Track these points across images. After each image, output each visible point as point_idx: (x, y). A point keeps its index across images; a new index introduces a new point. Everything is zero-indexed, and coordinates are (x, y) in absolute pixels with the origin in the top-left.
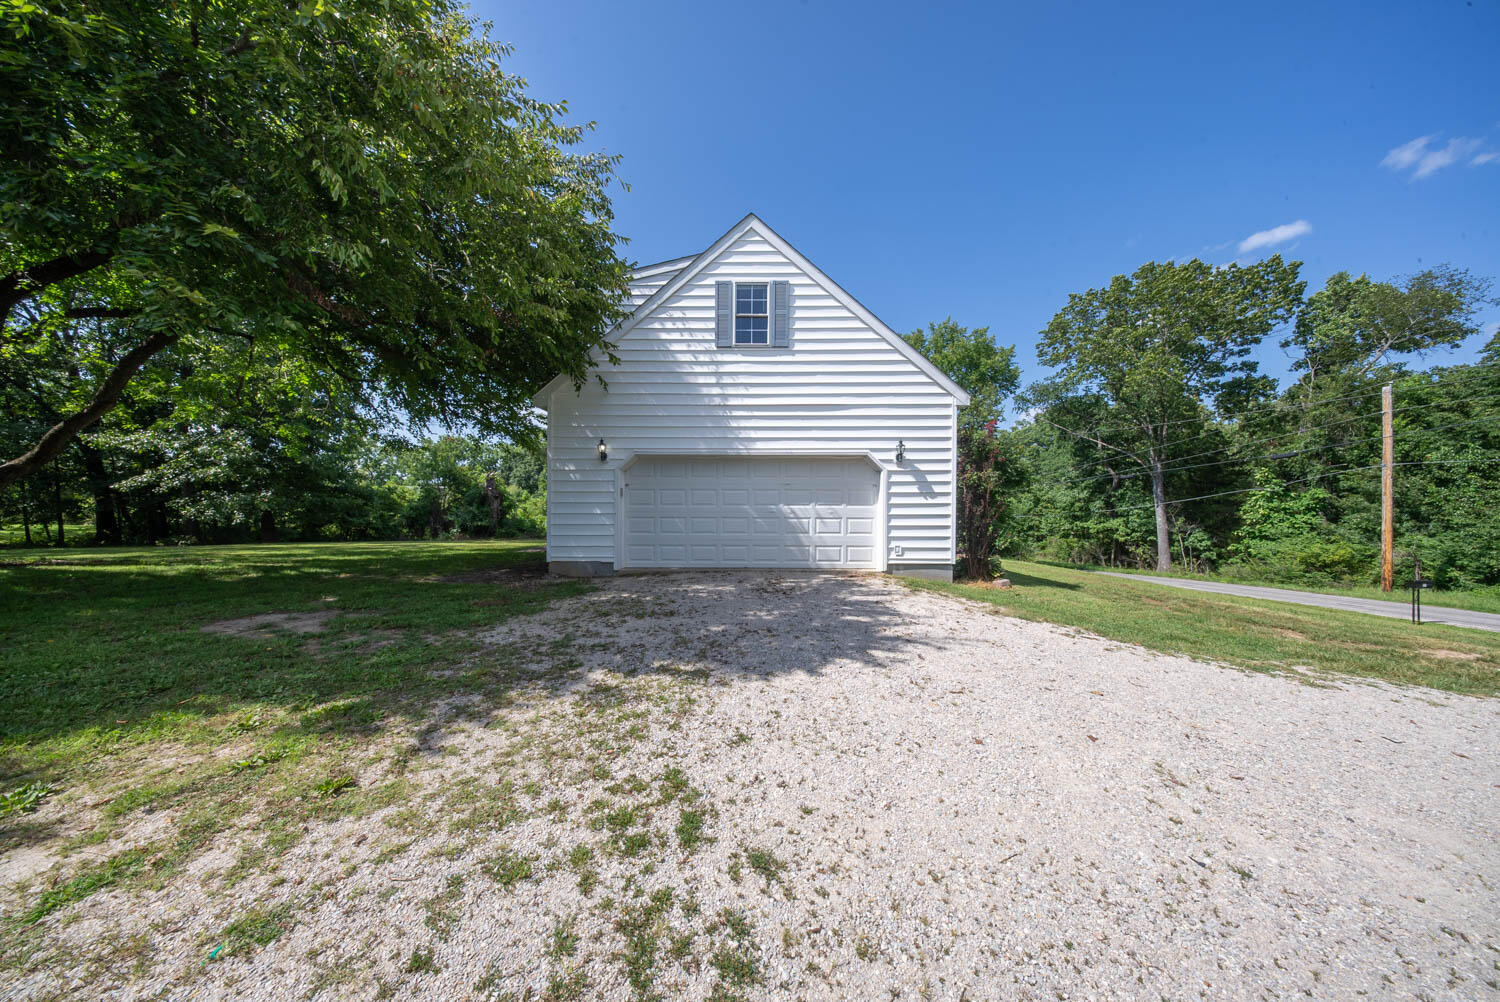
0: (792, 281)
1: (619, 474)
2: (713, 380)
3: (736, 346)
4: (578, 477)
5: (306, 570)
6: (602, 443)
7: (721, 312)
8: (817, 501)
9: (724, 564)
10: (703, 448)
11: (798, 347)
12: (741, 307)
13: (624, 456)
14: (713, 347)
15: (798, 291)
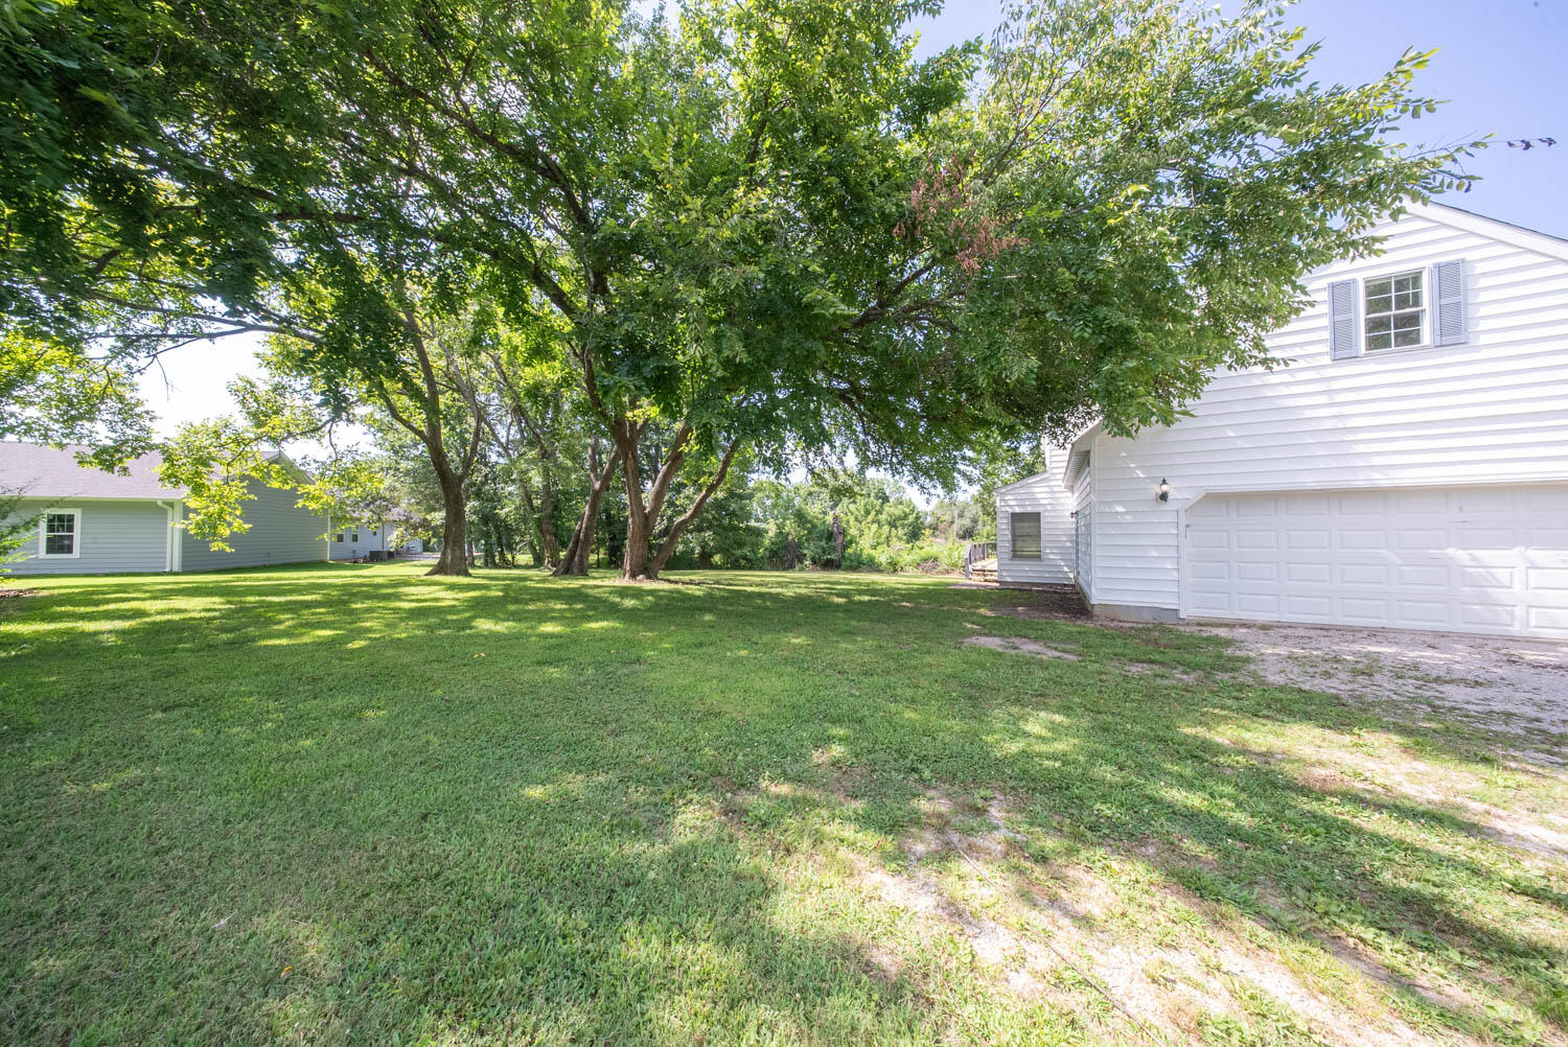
0: (1469, 256)
1: (1182, 514)
2: (1324, 399)
3: (1366, 355)
4: (1129, 518)
5: (857, 598)
6: (1164, 482)
7: (1338, 318)
8: (1529, 544)
9: (1340, 620)
10: (1310, 481)
11: (1484, 340)
12: (1372, 306)
13: (1193, 496)
14: (1327, 360)
15: (1481, 268)
